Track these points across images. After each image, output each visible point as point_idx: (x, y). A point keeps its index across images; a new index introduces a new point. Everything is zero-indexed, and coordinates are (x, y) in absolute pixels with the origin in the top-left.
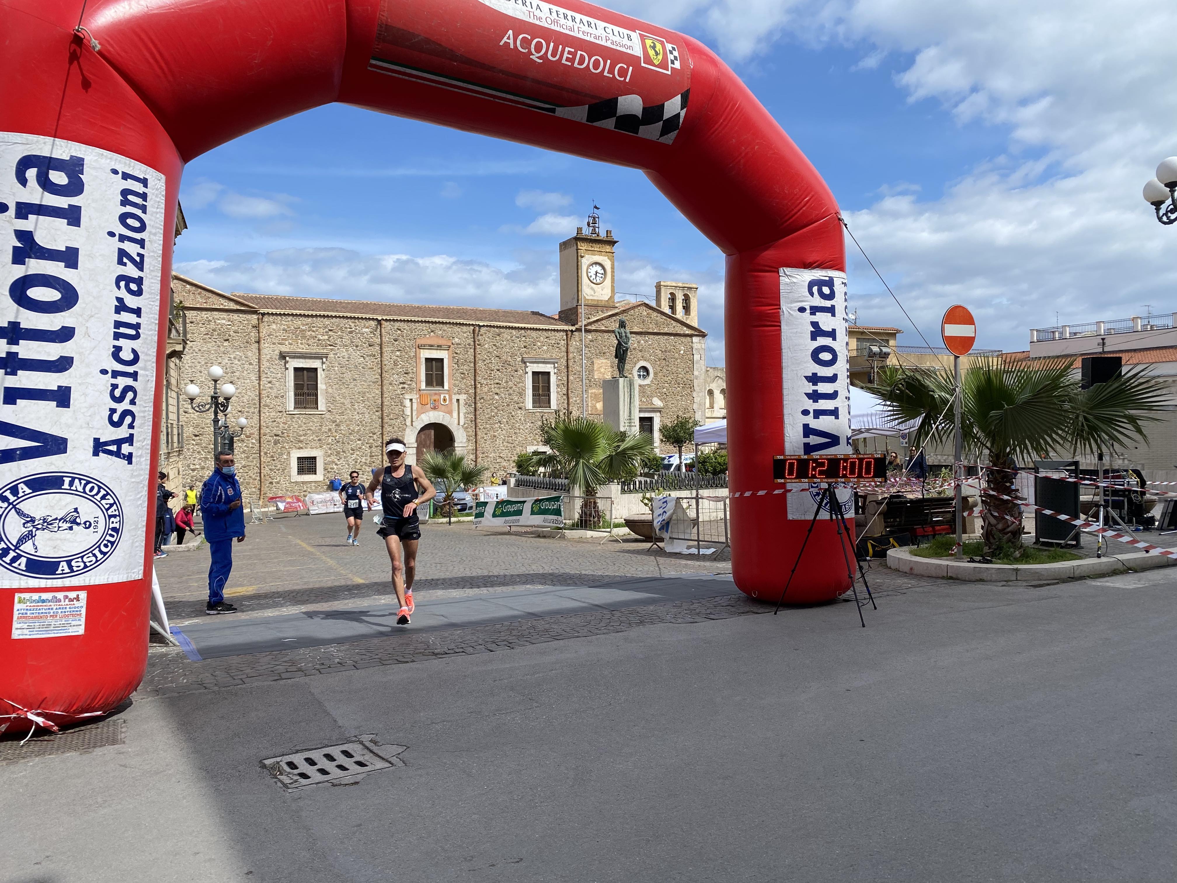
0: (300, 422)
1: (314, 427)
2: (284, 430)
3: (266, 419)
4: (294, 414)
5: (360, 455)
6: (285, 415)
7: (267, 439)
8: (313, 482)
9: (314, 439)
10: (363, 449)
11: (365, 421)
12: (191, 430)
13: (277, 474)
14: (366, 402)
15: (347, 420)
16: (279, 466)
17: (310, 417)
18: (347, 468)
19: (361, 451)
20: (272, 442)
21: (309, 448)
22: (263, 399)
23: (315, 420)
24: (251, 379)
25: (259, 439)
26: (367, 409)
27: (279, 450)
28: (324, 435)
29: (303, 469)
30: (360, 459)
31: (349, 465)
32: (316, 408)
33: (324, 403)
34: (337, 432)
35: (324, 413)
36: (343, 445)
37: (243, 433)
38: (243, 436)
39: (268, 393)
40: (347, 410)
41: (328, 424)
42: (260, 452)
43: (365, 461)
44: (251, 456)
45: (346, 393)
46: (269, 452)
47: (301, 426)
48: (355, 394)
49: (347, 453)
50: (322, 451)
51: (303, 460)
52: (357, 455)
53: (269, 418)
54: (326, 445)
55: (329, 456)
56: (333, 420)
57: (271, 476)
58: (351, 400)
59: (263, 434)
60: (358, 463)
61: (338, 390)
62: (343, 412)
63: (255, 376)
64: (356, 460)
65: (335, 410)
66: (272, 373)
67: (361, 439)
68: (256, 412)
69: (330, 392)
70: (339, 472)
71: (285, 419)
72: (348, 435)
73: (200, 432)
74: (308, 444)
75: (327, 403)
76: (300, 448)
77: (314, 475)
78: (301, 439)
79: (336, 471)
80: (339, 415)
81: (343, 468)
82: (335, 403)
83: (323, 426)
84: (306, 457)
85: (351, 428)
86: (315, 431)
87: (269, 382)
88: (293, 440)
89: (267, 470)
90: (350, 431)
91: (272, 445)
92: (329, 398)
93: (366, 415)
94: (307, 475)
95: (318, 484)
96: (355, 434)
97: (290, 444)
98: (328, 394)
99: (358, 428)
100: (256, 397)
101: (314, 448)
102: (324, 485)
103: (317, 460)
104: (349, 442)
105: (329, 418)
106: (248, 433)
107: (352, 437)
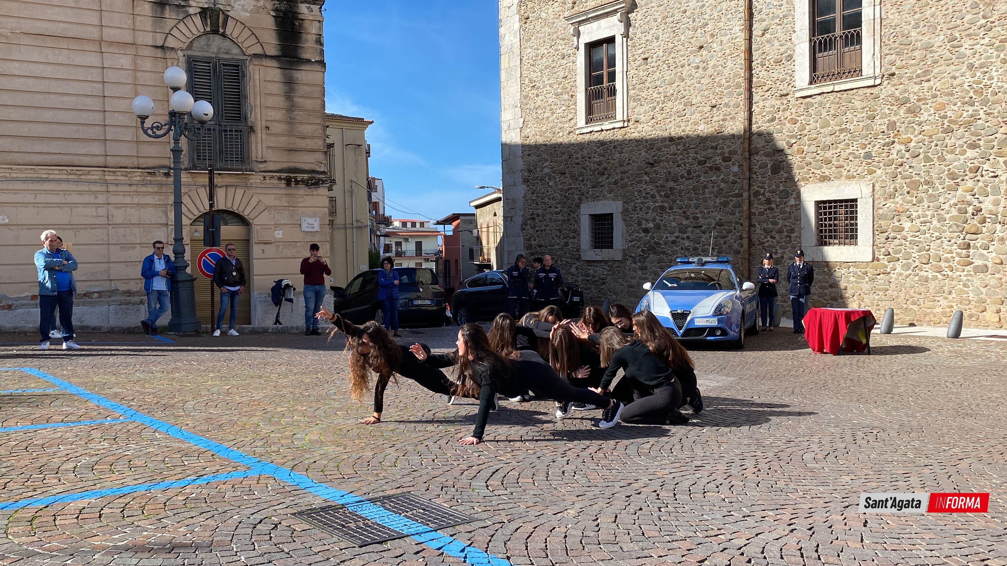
0: (824, 114)
1: (855, 122)
2: (792, 137)
3: (758, 117)
4: (810, 96)
5: (975, 190)
6: (793, 102)
7: (760, 162)
8: (851, 264)
9: (854, 153)
10: (984, 173)
11: (991, 89)
12: (643, 154)
13: (778, 242)
14: (997, 29)
15: (939, 93)
16: (781, 222)
17: (846, 98)
18: (936, 229)
19: (980, 178)
20: (769, 167)
21: (843, 178)
22: (754, 72)
23: (858, 104)
24: (732, 32)
25: (744, 164)
26: (997, 49)
27: (781, 185)
28: (879, 141)
29: (830, 231)
30: (976, 203)
31: (941, 219)
32: (857, 72)
33: (878, 55)
34: (911, 130)
35: (878, 81)
36: (928, 164)
37: (718, 151)
38: (719, 160)
39: (763, 57)
40: (939, 64)
41: (887, 111)
42: (745, 191)
43: (991, 207)
44: (731, 200)
45: (938, 16)
46: (762, 191)
47: (826, 125)
48: (964, 11)
49: (937, 184)
50: (871, 185)
51: (830, 208)
52: (966, 191)
53: (764, 114)
54: (883, 167)
55: (892, 196)
56: (901, 97)
57: (766, 245)
58: (949, 32)
59: (752, 152)
60: (969, 215)
61: (916, 13)
62: (928, 71)
63: (739, 22)
64: (963, 206)
65: (906, 71)
66: (770, 6)
67: (977, 142)
68: (742, 103)
69: (893, 24)
70: (917, 239)
71: (793, 111)
72: (941, 135)
73: (656, 158)
74: (841, 167)
75: (887, 55)
76: (824, 179)
77: (852, 247)
78: (826, 155)
79: (908, 236)
80: (915, 83)
81: (925, 228)
82: (906, 51)
83: (877, 118)
84: (836, 201)
85: (949, 114)
86: (857, 133)
87: (765, 30)
88: (811, 160)
89: (758, 231)
90: (946, 124)
91: (769, 173)
92: (892, 41)
93: (994, 69)
94: (836, 247)
95: (863, 270)
96: (961, 131)
97: (805, 170)
98: (887, 30)
99: (970, 113)
100: (741, 69)
101: (854, 177)
102: (878, 272)
103: (858, 209)
104: (945, 153)
105: (890, 93)
106: (726, 150)
107: (953, 140)
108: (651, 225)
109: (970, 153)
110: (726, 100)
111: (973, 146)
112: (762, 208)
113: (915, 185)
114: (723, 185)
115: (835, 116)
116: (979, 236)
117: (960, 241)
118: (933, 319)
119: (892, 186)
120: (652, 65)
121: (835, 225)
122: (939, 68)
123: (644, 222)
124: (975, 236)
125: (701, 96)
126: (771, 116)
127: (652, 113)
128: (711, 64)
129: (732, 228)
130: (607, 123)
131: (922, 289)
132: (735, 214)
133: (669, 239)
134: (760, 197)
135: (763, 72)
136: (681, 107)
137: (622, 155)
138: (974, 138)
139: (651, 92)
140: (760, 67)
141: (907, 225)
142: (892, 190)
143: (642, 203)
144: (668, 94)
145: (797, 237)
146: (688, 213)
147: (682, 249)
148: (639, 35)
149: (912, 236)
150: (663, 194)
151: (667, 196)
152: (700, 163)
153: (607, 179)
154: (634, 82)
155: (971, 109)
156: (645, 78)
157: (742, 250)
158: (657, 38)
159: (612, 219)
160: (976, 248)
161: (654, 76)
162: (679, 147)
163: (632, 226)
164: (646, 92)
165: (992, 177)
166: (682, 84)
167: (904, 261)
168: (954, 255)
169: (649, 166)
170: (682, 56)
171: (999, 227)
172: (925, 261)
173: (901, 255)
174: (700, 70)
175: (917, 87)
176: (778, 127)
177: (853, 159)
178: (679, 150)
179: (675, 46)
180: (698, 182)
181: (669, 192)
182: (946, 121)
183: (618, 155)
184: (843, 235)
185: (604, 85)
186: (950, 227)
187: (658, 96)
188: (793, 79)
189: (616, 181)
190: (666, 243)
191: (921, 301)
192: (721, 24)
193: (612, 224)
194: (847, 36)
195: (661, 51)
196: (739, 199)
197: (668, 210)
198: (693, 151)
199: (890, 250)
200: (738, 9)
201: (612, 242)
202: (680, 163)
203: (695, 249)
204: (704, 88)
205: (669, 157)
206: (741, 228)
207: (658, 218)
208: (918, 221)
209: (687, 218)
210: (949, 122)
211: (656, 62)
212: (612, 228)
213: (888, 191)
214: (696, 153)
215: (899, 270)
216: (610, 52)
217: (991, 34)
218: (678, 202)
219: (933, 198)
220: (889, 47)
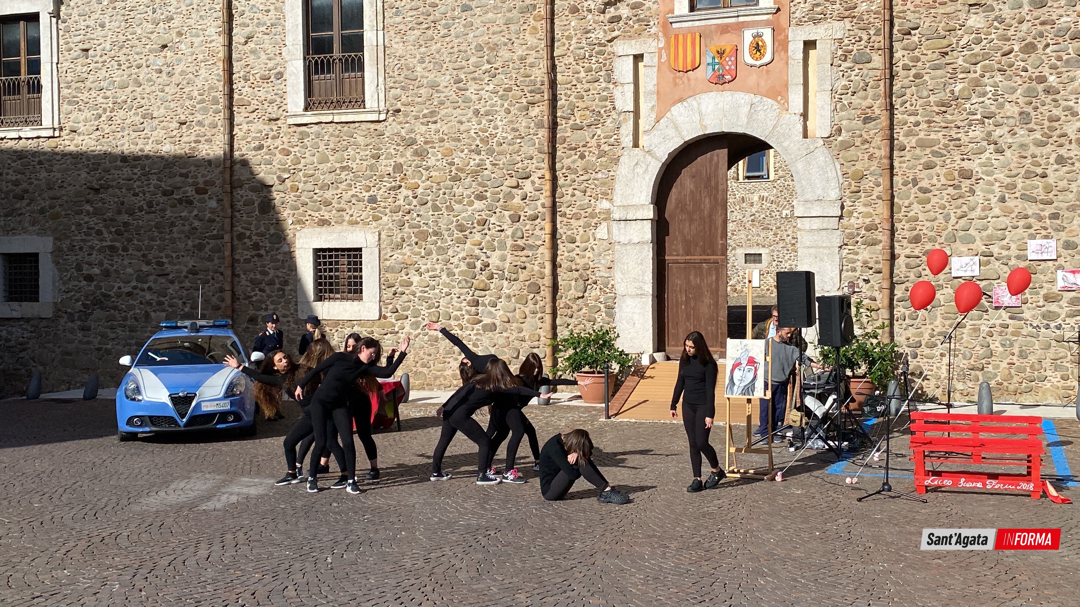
0: (322, 147)
1: (358, 160)
2: (284, 170)
3: (241, 142)
4: (305, 125)
5: (483, 244)
6: (284, 128)
7: (245, 198)
8: (355, 322)
9: (357, 196)
10: (491, 226)
11: (496, 139)
12: (84, 175)
13: (269, 297)
14: (500, 76)
15: (446, 137)
16: (272, 272)
17: (347, 132)
18: (446, 285)
19: (488, 232)
20: (256, 205)
21: (345, 223)
22: (235, 87)
23: (361, 140)
24: (206, 33)
25: (226, 199)
26: (502, 98)
27: (272, 227)
28: (384, 184)
29: (331, 284)
30: (483, 257)
31: (451, 274)
32: (360, 103)
33: (382, 86)
34: (419, 174)
35: (383, 117)
36: (436, 213)
37: (190, 180)
38: (190, 191)
39: (247, 70)
40: (446, 105)
41: (393, 152)
42: (227, 233)
43: (498, 262)
44: (208, 243)
45: (443, 53)
46: (248, 233)
47: (325, 160)
48: (469, 52)
49: (446, 236)
50: (377, 233)
51: (331, 257)
52: (475, 245)
53: (249, 139)
54: (389, 214)
55: (399, 246)
56: (407, 137)
57: (254, 299)
58: (455, 72)
59: (234, 185)
60: (477, 270)
61: (421, 46)
62: (435, 111)
63: (216, 23)
64: (472, 260)
65: (412, 108)
66: (255, 10)
67: (484, 193)
68: (220, 123)
69: (398, 55)
70: (426, 295)
71: (285, 139)
72: (449, 183)
73: (102, 182)
74: (342, 211)
75: (391, 88)
76: (324, 223)
77: (356, 303)
78: (325, 195)
79: (417, 291)
80: (422, 123)
81: (434, 283)
82: (411, 87)
83: (382, 157)
84: (337, 250)
85: (456, 160)
86: (360, 173)
87: (249, 38)
88: (307, 200)
89: (244, 282)
90: (454, 171)
91: (257, 213)
92: (396, 73)
93: (499, 118)
94: (338, 303)
95: (369, 329)
96: (468, 180)
97: (301, 211)
98: (391, 60)
99: (477, 161)
100: (218, 81)
101: (357, 223)
102: (385, 332)
103: (363, 259)
104: (453, 203)
105: (396, 131)
106: (201, 180)
107: (461, 189)
108: (96, 271)
109: (478, 205)
110: (200, 118)
111: (481, 197)
112: (248, 254)
113: (423, 236)
114: (196, 223)
115: (335, 151)
116: (487, 292)
117: (469, 298)
118: (443, 382)
119: (399, 236)
120: (95, 59)
121: (337, 277)
122: (446, 110)
123: (85, 266)
124: (483, 293)
125: (165, 108)
126: (257, 143)
127: (97, 123)
128: (178, 69)
129: (210, 277)
130: (28, 128)
131: (433, 351)
132: (213, 260)
133: (123, 290)
134: (246, 240)
135: (247, 89)
136: (138, 119)
137: (52, 174)
138: (481, 189)
139: (94, 95)
140: (243, 82)
141: (415, 279)
142: (399, 240)
143: (82, 240)
144: (119, 101)
145: (291, 290)
146: (150, 257)
147: (141, 303)
148: (75, 17)
149: (421, 291)
150: (113, 230)
151: (118, 233)
152: (165, 193)
153: (28, 205)
154: (69, 79)
155: (477, 158)
156: (85, 75)
157: (223, 305)
158: (102, 26)
159: (37, 261)
160: (484, 305)
161: (98, 75)
162: (135, 171)
163: (67, 270)
164: (86, 94)
165: (499, 231)
166: (139, 90)
167: (413, 320)
168: (464, 312)
169: (92, 192)
170: (137, 54)
171: (505, 283)
172: (434, 319)
173: (409, 312)
174: (164, 75)
175: (424, 128)
176: (267, 157)
177: (356, 202)
178: (135, 174)
179: (128, 40)
180: (163, 217)
181: (122, 229)
182: (453, 168)
183: (44, 174)
184: (346, 288)
185: (23, 77)
186: (460, 282)
187: (105, 101)
188: (285, 102)
189: (42, 209)
190: (119, 296)
191: (431, 363)
192: (192, 22)
193: (37, 268)
194: (347, 60)
195: (109, 43)
196: (219, 242)
197: (120, 252)
198: (155, 177)
199: (398, 306)
200: (213, 6)
201: (37, 293)
202: (137, 191)
203: (160, 303)
204: (170, 98)
205: (122, 182)
206: (221, 278)
207: (106, 261)
208: (427, 275)
209: (148, 263)
210: (457, 169)
211: (101, 56)
212: (37, 273)
213: (395, 240)
214: (159, 180)
215: (407, 329)
216: (32, 33)
217: (495, 81)
218: (135, 242)
219: (442, 250)
220: (393, 80)
